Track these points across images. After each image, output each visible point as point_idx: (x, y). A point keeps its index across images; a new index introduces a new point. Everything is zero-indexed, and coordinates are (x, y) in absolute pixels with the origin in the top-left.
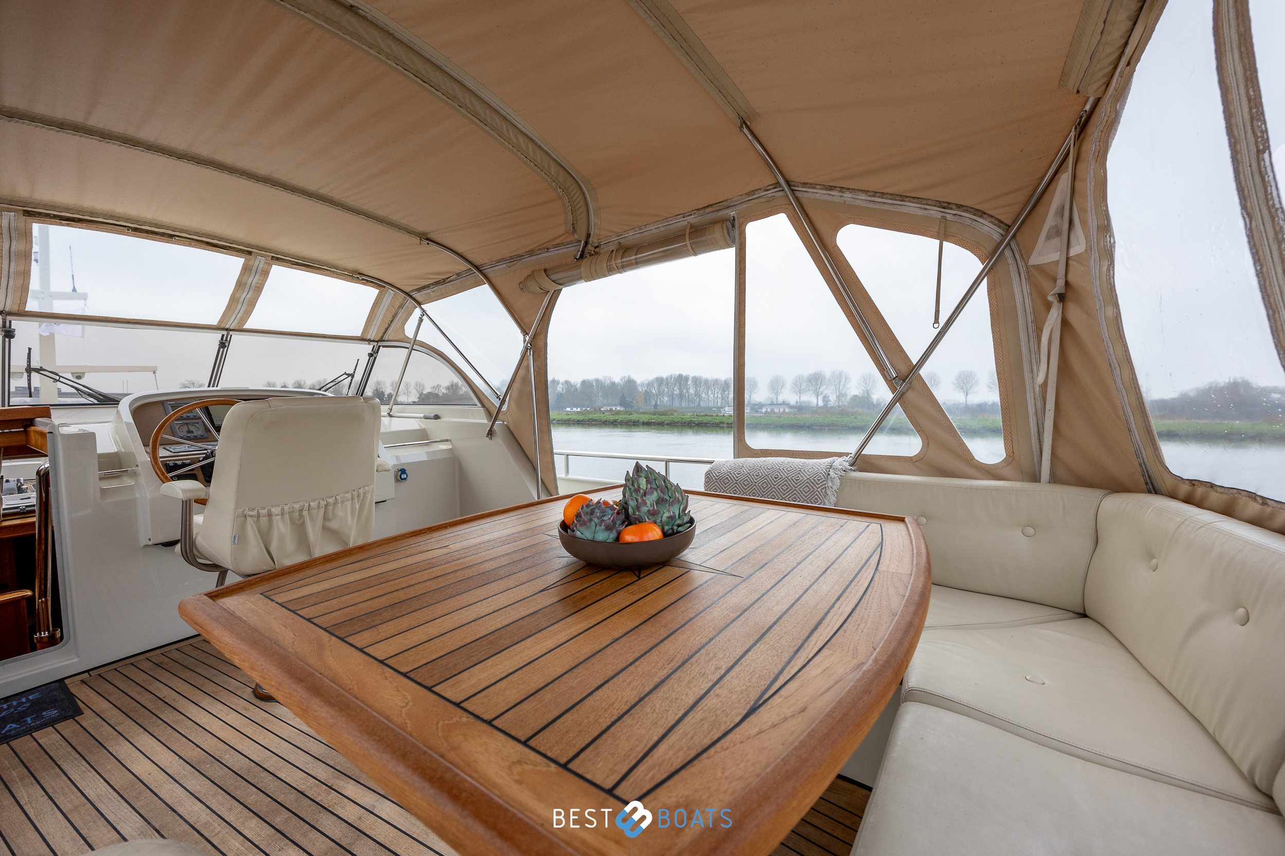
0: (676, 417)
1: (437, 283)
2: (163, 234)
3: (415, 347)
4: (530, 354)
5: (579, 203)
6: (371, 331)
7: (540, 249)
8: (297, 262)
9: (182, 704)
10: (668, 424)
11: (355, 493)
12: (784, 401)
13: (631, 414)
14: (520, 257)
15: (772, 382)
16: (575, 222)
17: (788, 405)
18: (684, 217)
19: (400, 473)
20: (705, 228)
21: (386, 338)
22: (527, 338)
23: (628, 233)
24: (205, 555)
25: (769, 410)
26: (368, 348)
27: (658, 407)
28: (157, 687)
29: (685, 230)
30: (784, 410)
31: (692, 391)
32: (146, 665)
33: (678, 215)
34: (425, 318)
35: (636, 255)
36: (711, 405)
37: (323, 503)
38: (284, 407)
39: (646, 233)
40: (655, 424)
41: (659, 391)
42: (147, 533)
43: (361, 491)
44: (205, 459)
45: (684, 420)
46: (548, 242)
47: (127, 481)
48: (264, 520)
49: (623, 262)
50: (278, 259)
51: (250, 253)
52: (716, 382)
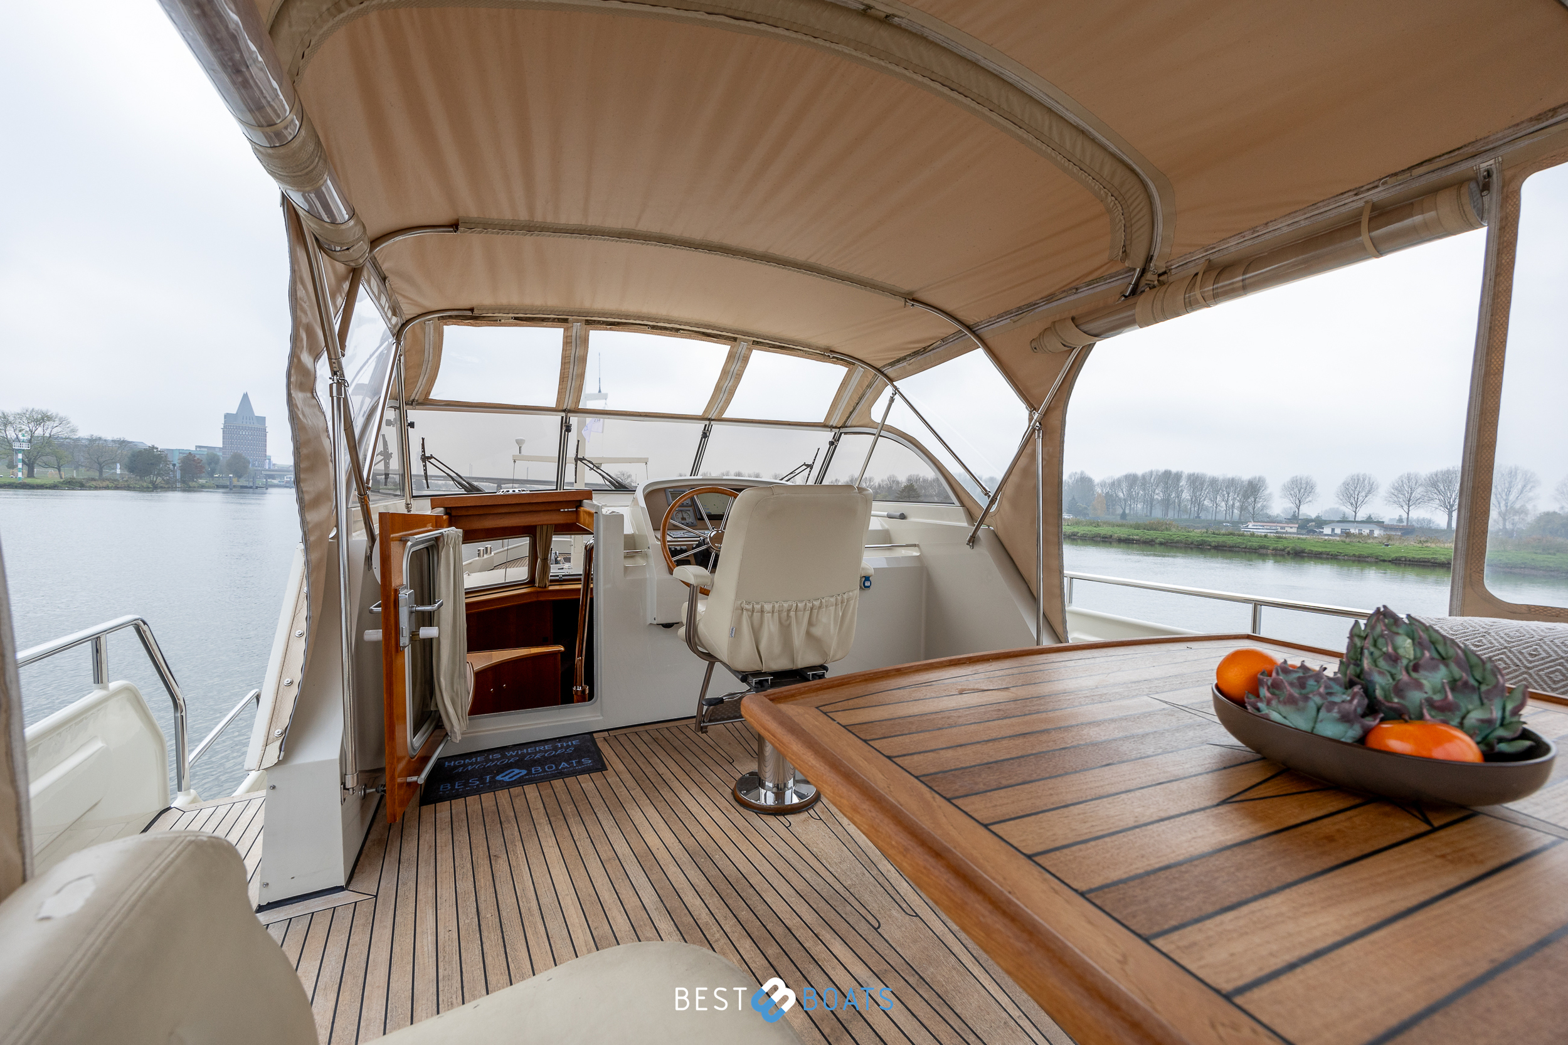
0: (1175, 534)
1: (916, 353)
2: (671, 329)
3: (883, 433)
4: (1039, 436)
5: (1139, 212)
6: (835, 417)
7: (1064, 291)
8: (774, 345)
9: (676, 785)
10: (1161, 544)
11: (839, 598)
12: (1370, 517)
13: (1098, 525)
14: (1032, 306)
15: (1346, 485)
16: (1128, 242)
17: (1380, 524)
18: (1356, 195)
19: (864, 579)
20: (1412, 204)
21: (849, 423)
22: (1036, 416)
23: (1229, 243)
24: (704, 644)
25: (1338, 531)
26: (829, 435)
27: (1128, 518)
28: (655, 761)
29: (1360, 214)
30: (1372, 532)
31: (1186, 495)
32: (646, 737)
33: (1342, 194)
34: (897, 397)
35: (1244, 274)
36: (1221, 517)
37: (809, 605)
38: (785, 495)
39: (1267, 235)
40: (1138, 542)
41: (1130, 495)
42: (654, 613)
43: (845, 596)
44: (698, 546)
45: (1190, 540)
46: (1078, 279)
47: (641, 562)
48: (756, 615)
49: (1217, 288)
50: (758, 343)
51: (735, 339)
52: (1232, 483)
